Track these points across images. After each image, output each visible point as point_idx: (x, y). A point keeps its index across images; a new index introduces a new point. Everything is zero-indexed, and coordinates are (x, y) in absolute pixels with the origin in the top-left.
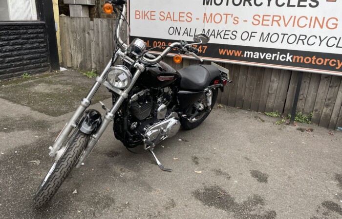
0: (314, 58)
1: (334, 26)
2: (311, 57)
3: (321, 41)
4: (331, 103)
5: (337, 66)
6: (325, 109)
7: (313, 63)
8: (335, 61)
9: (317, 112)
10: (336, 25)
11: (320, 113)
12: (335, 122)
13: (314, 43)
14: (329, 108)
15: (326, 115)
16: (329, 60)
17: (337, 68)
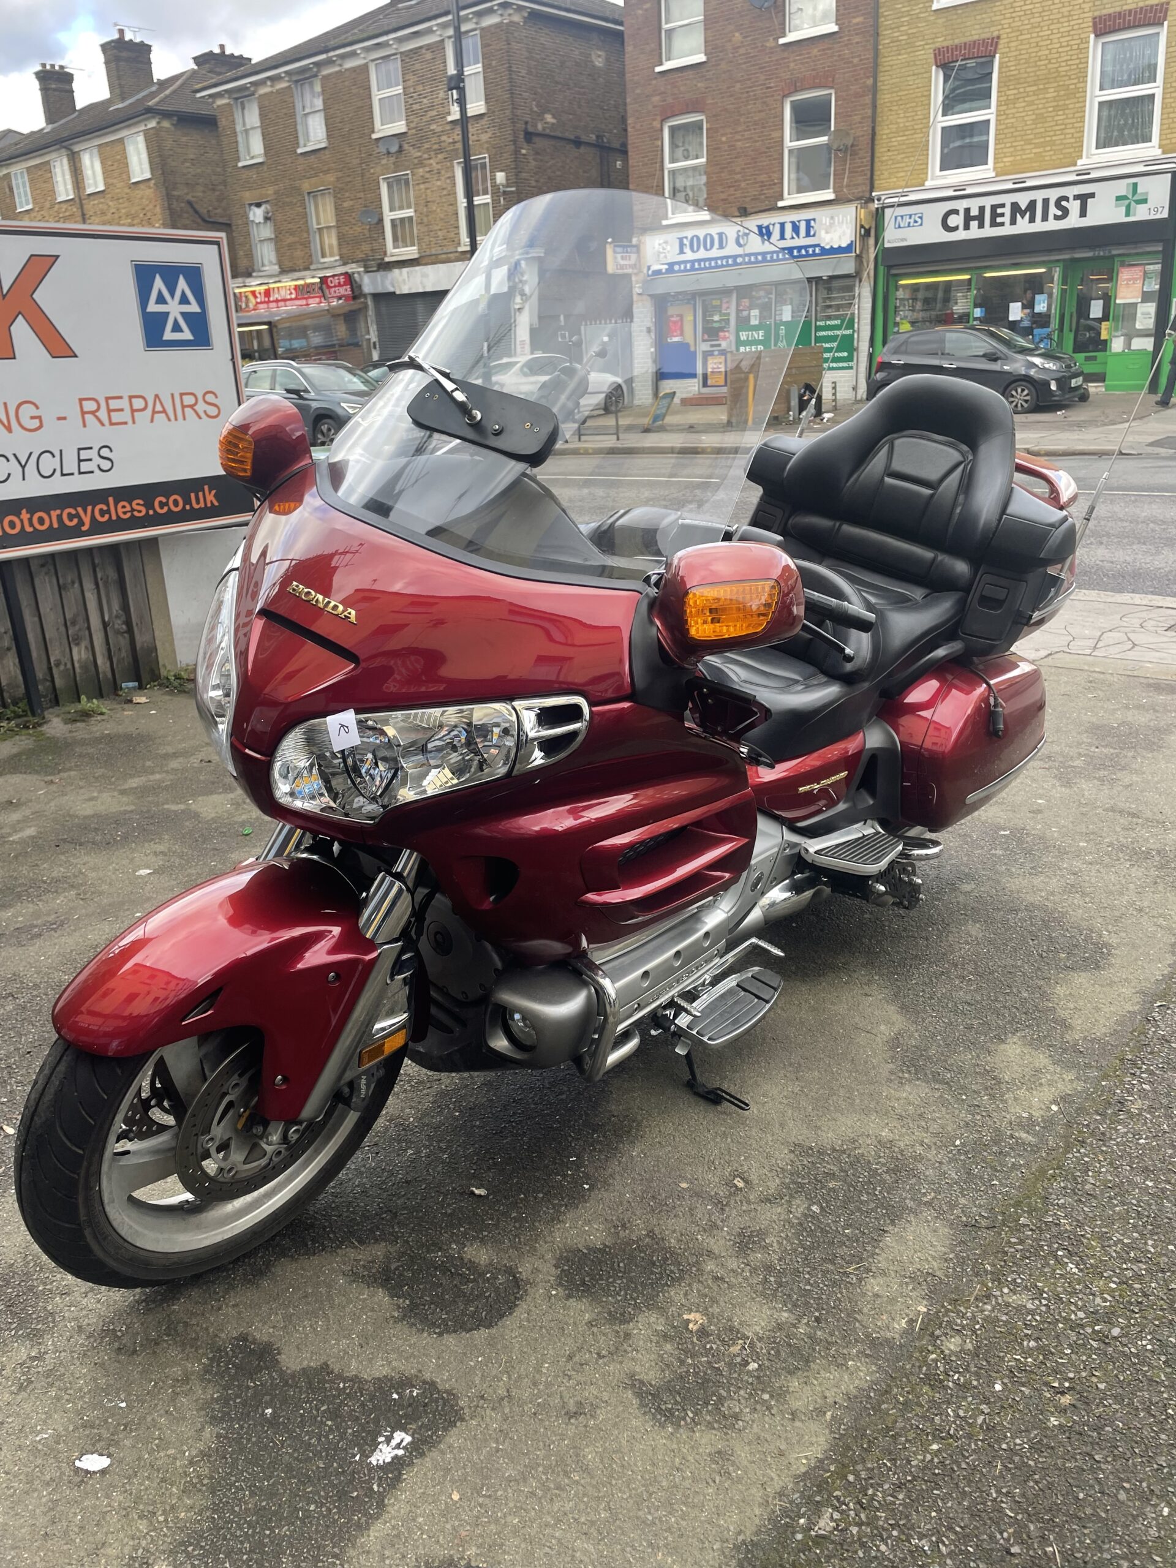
0: (25, 515)
1: (36, 423)
2: (18, 515)
3: (23, 467)
4: (80, 630)
5: (83, 524)
6: (75, 650)
7: (29, 529)
8: (73, 512)
9: (62, 667)
10: (39, 418)
11: (69, 666)
12: (109, 675)
13: (9, 475)
14: (83, 645)
15: (84, 667)
16: (58, 512)
17: (84, 528)
